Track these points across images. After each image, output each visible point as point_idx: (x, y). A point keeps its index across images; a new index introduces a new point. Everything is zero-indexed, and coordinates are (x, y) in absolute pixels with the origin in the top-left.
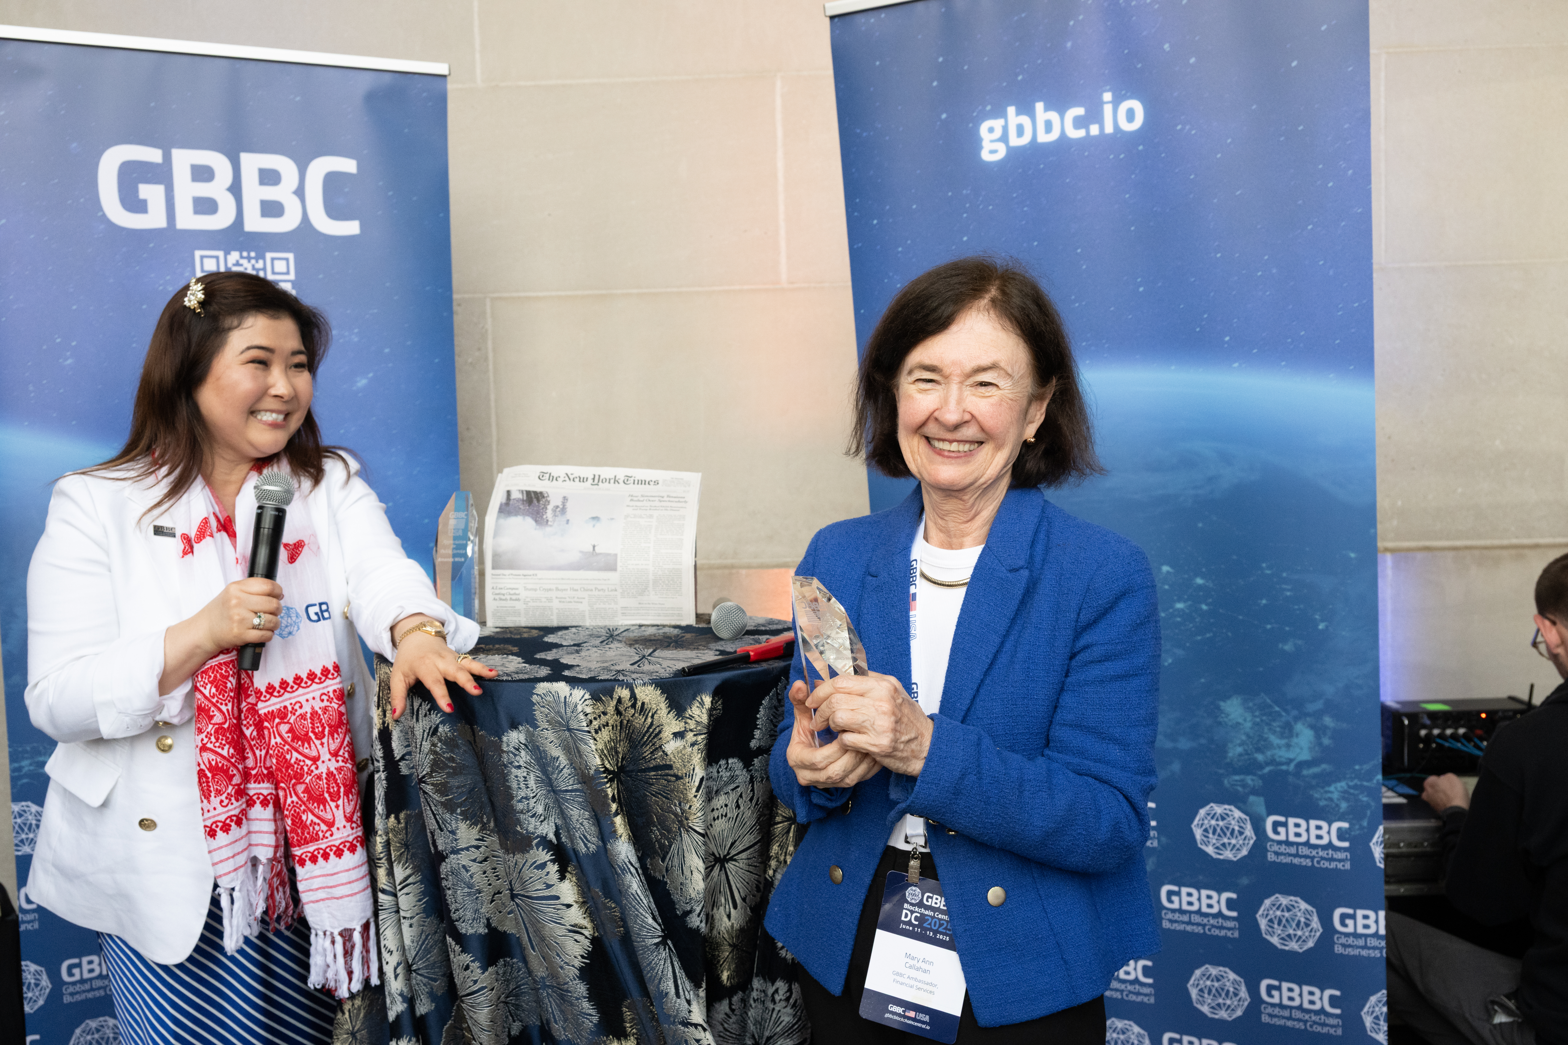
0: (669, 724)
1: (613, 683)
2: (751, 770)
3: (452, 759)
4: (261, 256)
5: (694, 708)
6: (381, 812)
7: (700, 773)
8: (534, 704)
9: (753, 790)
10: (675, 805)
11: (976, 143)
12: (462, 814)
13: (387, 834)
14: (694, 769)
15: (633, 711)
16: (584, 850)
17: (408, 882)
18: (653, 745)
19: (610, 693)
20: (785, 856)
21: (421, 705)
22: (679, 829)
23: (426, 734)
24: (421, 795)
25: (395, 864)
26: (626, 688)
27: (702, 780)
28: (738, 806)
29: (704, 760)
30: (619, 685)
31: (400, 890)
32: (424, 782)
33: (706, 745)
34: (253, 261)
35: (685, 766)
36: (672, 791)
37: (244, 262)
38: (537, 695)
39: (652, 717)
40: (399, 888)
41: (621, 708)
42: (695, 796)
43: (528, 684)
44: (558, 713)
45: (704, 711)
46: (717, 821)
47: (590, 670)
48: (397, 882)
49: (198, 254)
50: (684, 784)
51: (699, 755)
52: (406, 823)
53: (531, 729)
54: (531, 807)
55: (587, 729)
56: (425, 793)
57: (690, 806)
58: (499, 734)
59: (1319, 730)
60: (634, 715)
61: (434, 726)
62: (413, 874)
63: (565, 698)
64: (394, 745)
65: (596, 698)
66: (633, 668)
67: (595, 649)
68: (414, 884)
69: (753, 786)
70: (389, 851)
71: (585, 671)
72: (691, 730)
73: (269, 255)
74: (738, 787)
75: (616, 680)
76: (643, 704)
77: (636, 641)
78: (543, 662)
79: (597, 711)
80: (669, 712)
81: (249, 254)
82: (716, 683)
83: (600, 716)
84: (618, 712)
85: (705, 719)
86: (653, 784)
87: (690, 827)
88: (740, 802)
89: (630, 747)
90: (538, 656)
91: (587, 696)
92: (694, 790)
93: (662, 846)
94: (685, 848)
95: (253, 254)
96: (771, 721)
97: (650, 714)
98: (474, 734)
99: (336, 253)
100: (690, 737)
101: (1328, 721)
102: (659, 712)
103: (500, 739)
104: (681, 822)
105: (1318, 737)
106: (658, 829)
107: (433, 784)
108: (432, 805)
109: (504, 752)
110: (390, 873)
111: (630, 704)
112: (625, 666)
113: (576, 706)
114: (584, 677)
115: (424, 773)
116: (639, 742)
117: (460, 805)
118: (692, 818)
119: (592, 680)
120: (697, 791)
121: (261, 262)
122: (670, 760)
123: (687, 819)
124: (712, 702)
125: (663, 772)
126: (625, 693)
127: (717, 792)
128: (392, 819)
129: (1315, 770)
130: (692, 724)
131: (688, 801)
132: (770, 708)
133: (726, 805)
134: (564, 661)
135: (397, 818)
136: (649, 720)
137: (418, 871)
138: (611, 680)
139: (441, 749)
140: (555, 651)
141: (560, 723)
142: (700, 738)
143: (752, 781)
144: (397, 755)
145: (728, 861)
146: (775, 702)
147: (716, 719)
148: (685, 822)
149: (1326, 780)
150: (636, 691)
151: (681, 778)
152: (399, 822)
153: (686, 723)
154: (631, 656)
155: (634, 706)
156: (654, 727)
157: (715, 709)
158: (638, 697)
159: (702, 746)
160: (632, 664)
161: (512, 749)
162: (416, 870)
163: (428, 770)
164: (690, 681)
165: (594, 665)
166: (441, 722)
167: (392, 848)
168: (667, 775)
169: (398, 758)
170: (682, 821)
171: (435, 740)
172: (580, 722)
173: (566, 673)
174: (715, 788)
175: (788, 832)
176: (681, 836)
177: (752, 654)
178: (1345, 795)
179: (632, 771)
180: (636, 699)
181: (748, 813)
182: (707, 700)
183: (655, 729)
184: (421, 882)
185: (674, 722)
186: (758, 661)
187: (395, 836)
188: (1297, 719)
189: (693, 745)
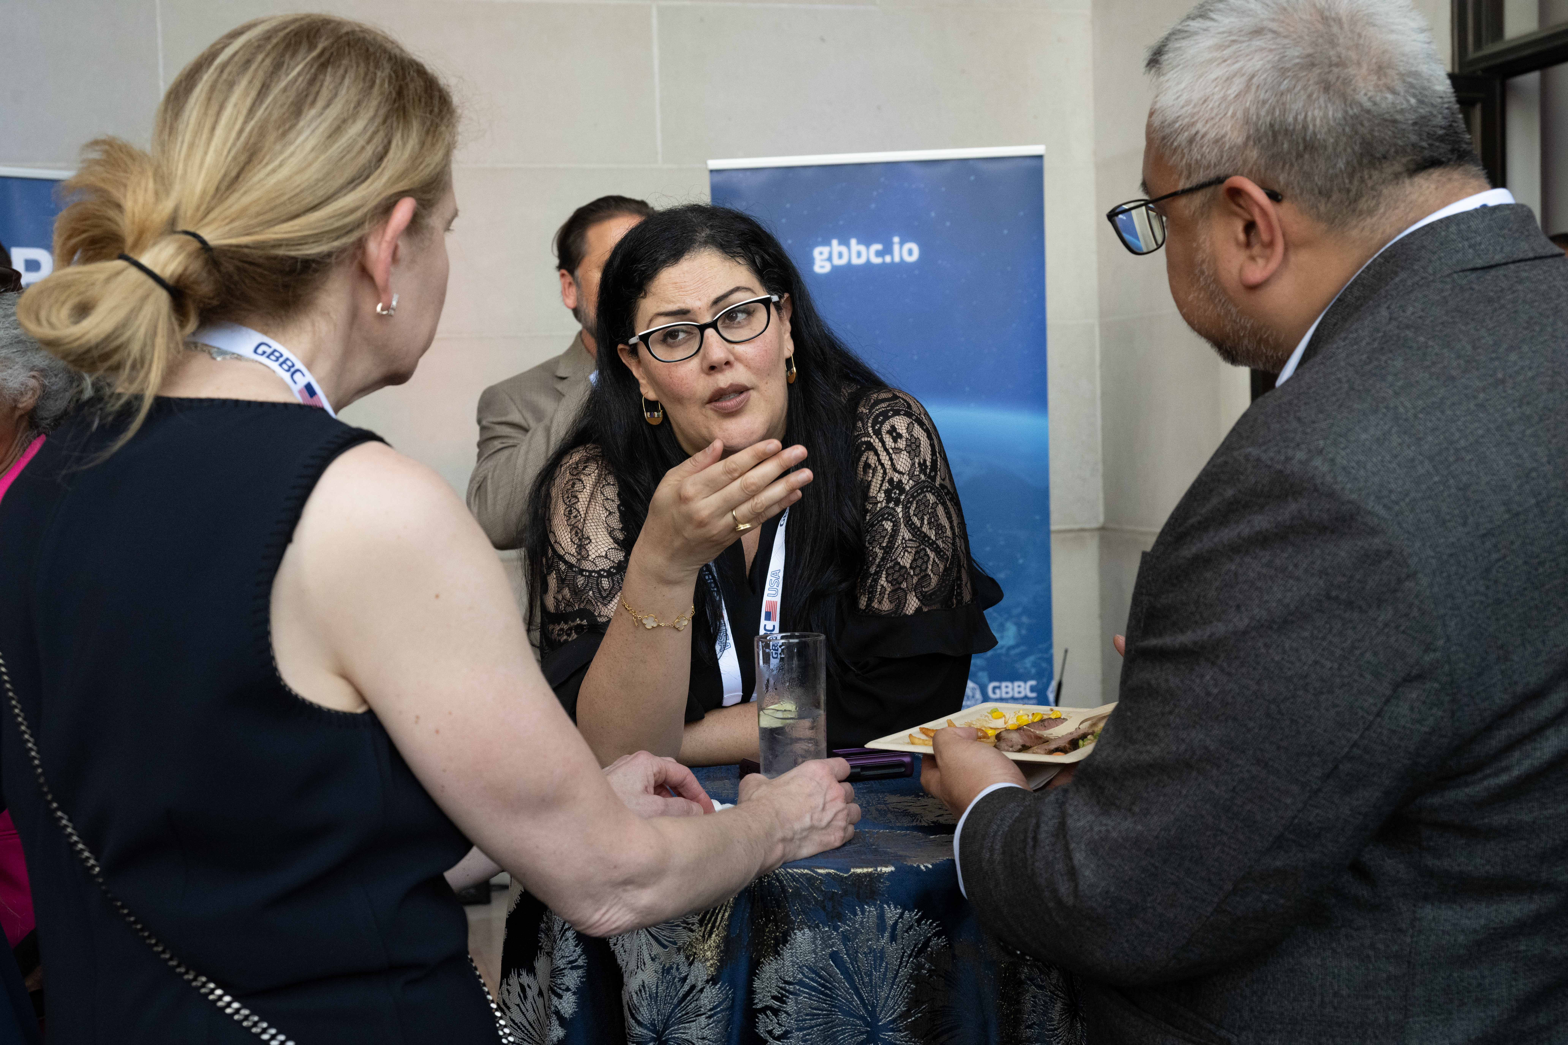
11: (811, 261)
59: (1019, 625)
101: (1025, 619)
105: (1019, 630)
129: (1017, 651)
149: (1023, 656)
178: (1034, 664)
188: (1007, 620)
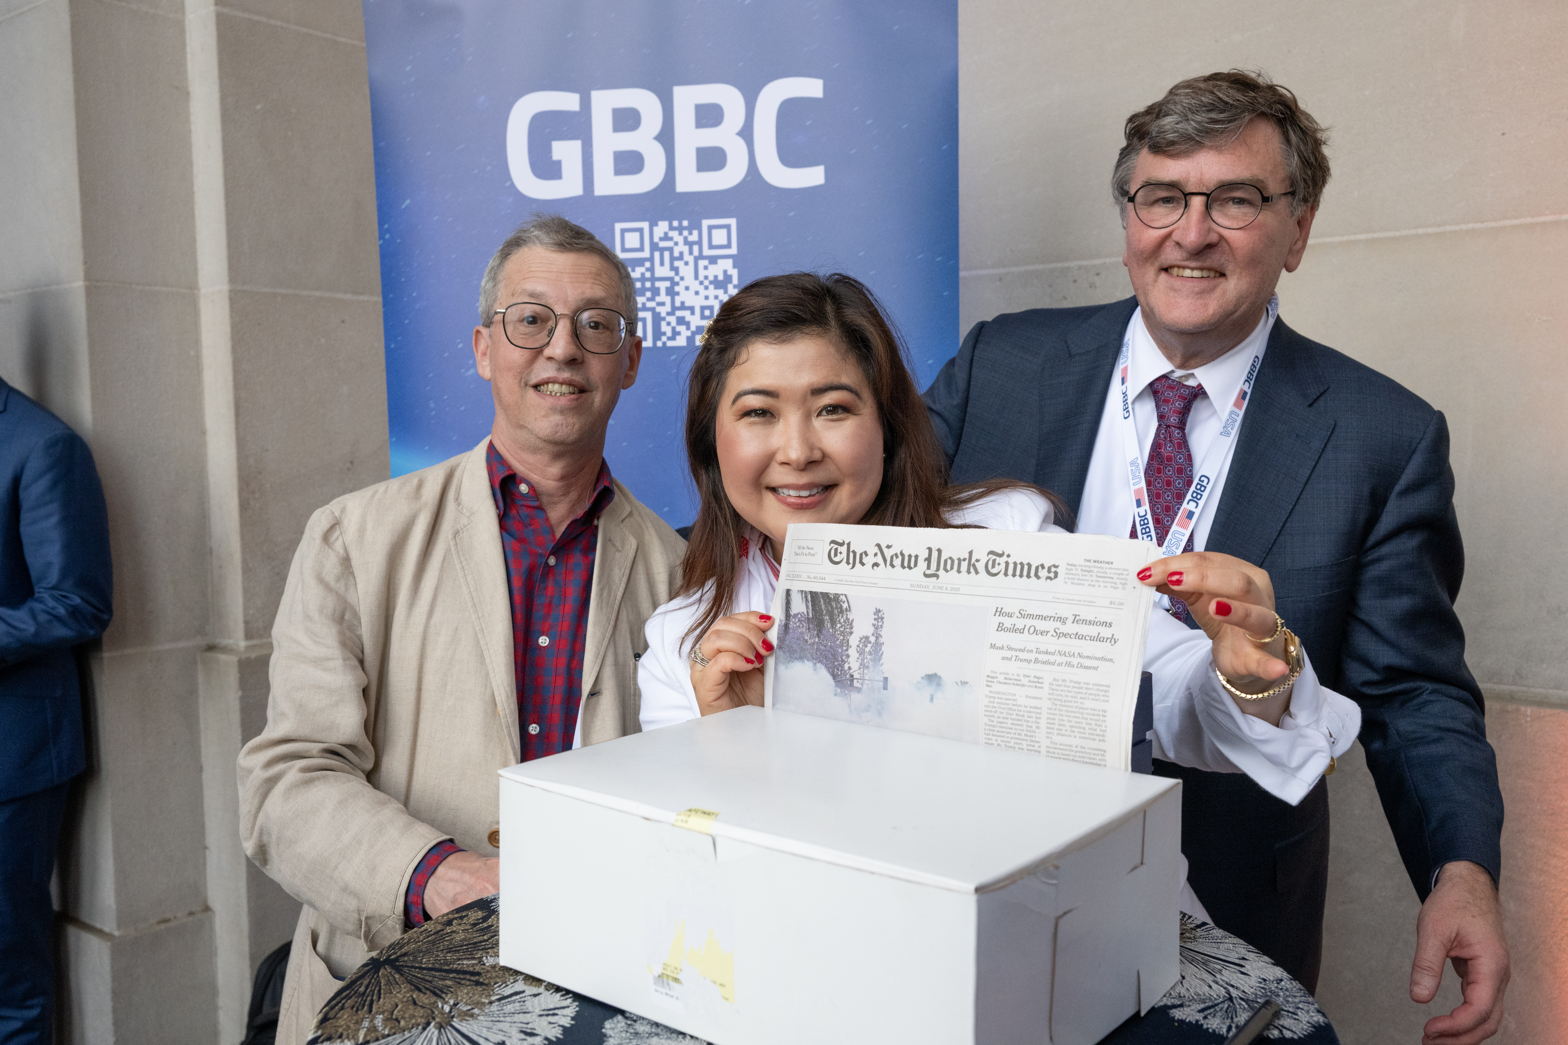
4: (695, 225)
34: (686, 233)
37: (674, 234)
49: (618, 226)
73: (706, 223)
81: (680, 223)
95: (685, 223)
99: (792, 214)
121: (695, 233)
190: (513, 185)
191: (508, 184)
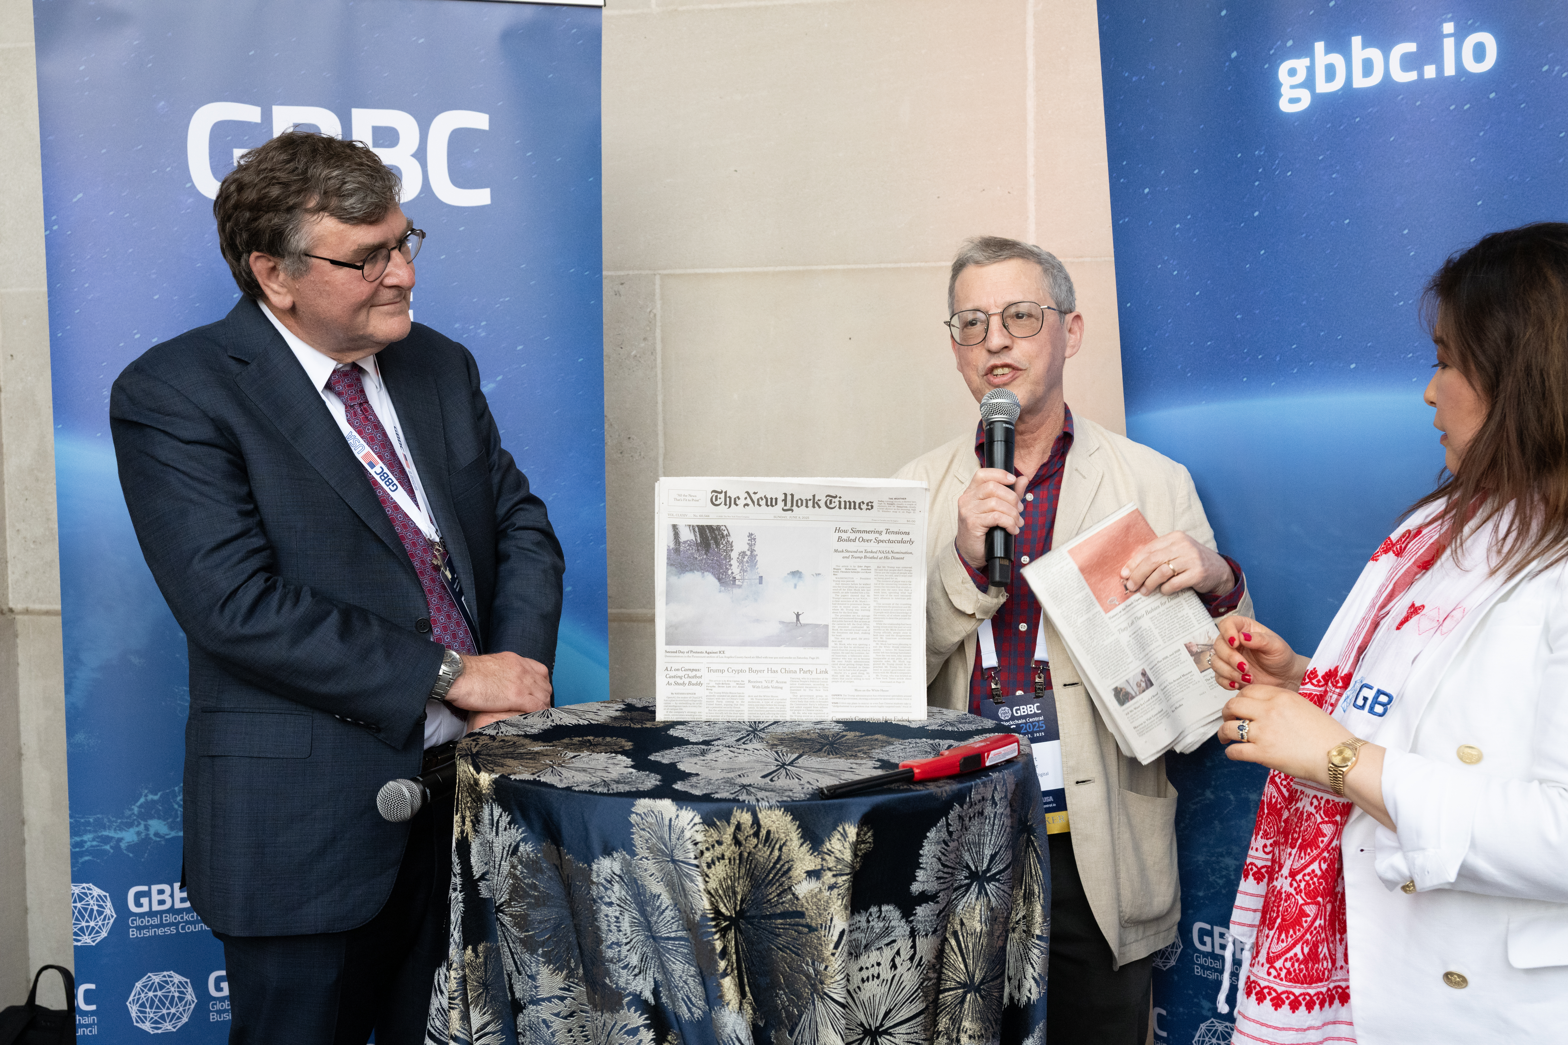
0: (802, 860)
1: (731, 804)
2: (911, 922)
3: (534, 887)
5: (834, 841)
6: (458, 940)
7: (840, 923)
8: (632, 826)
9: (914, 947)
10: (807, 964)
12: (544, 955)
13: (463, 968)
14: (831, 920)
15: (755, 841)
16: (687, 1015)
17: (486, 1030)
18: (781, 885)
19: (727, 817)
20: (958, 1032)
21: (501, 816)
22: (812, 995)
23: (505, 852)
24: (498, 927)
25: (471, 1007)
26: (748, 811)
27: (842, 933)
28: (894, 966)
29: (846, 908)
30: (738, 808)
31: (477, 1040)
32: (502, 912)
33: (848, 889)
35: (820, 915)
36: (804, 945)
38: (637, 814)
39: (780, 849)
40: (475, 1037)
41: (741, 837)
42: (833, 954)
43: (625, 800)
44: (661, 838)
45: (847, 845)
46: (866, 983)
47: (709, 782)
48: (474, 1030)
50: (819, 938)
51: (840, 902)
52: (486, 958)
53: (628, 857)
54: (622, 957)
55: (695, 862)
56: (502, 924)
57: (826, 967)
58: (589, 859)
60: (756, 845)
61: (514, 844)
62: (492, 1021)
63: (670, 820)
64: (474, 860)
65: (708, 822)
66: (762, 782)
67: (726, 750)
68: (493, 1033)
69: (914, 941)
70: (466, 989)
71: (702, 782)
72: (830, 869)
74: (894, 941)
75: (736, 801)
76: (769, 832)
77: (782, 739)
78: (655, 768)
79: (710, 840)
80: (802, 845)
82: (864, 809)
83: (713, 846)
84: (737, 842)
85: (848, 856)
86: (779, 935)
87: (826, 994)
88: (897, 960)
89: (752, 886)
90: (652, 758)
91: (698, 819)
92: (832, 946)
93: (790, 1015)
94: (818, 1020)
96: (939, 859)
97: (777, 846)
98: (560, 857)
99: (462, 228)
100: (828, 877)
102: (788, 843)
103: (590, 866)
104: (814, 986)
106: (785, 993)
107: (511, 915)
108: (510, 941)
109: (593, 883)
110: (466, 1017)
111: (752, 832)
112: (755, 778)
113: (683, 832)
114: (697, 792)
115: (503, 900)
116: (763, 881)
117: (543, 944)
118: (828, 981)
119: (707, 798)
120: (836, 947)
122: (802, 906)
123: (822, 983)
124: (858, 835)
125: (792, 921)
126: (746, 818)
127: (866, 947)
128: (469, 951)
130: (831, 862)
131: (823, 960)
132: (938, 843)
133: (879, 964)
134: (681, 767)
135: (475, 950)
136: (776, 853)
137: (498, 1018)
138: (729, 800)
139: (522, 873)
140: (676, 749)
141: (663, 852)
142: (841, 880)
143: (913, 934)
144: (477, 872)
145: (881, 1034)
146: (944, 835)
147: (865, 854)
148: (820, 986)
150: (760, 816)
151: (816, 930)
152: (477, 956)
153: (823, 859)
154: (767, 764)
155: (756, 834)
156: (781, 863)
157: (863, 842)
158: (762, 823)
159: (842, 891)
160: (764, 777)
161: (603, 881)
162: (497, 1016)
163: (506, 897)
164: (830, 805)
165: (716, 775)
166: (523, 840)
167: (468, 988)
168: (798, 925)
169: (477, 877)
170: (816, 985)
171: (515, 860)
172: (686, 852)
173: (679, 786)
174: (864, 942)
175: (962, 1002)
176: (814, 1004)
177: (917, 771)
179: (754, 917)
180: (759, 826)
181: (907, 976)
182: (852, 831)
183: (783, 865)
184: (502, 1031)
185: (808, 857)
186: (923, 781)
187: (472, 973)
189: (831, 888)
190: (193, 186)
191: (188, 185)
